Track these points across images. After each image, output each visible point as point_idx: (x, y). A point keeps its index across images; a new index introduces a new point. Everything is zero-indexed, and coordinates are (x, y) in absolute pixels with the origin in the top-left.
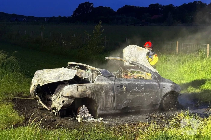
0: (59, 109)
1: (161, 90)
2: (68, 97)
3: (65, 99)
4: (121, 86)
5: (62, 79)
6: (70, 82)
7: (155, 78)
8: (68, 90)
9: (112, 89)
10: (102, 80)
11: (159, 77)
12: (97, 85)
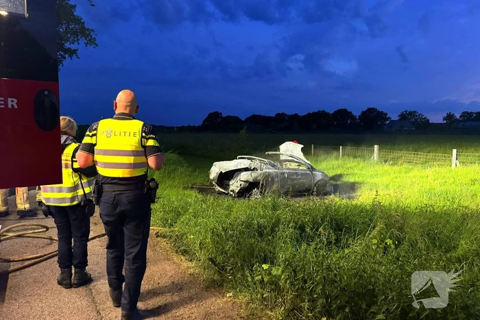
0: (237, 191)
1: (314, 178)
2: (244, 181)
3: (242, 183)
4: (284, 173)
5: (239, 167)
6: (246, 169)
7: (308, 168)
8: (244, 176)
9: (277, 176)
10: (269, 169)
11: (312, 167)
12: (266, 172)
